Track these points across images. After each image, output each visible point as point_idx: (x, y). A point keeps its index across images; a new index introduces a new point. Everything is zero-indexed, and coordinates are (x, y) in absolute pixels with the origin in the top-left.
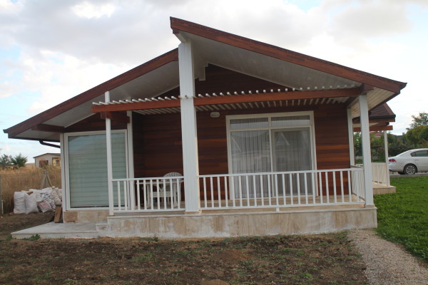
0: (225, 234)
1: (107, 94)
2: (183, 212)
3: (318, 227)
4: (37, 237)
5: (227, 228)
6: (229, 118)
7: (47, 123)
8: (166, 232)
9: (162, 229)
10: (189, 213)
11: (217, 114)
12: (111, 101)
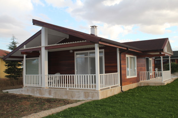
0: (52, 97)
1: (25, 46)
2: (41, 87)
3: (79, 97)
4: (8, 92)
5: (52, 94)
6: (75, 53)
7: (12, 55)
8: (36, 94)
9: (36, 93)
10: (43, 88)
11: (72, 51)
12: (26, 48)
